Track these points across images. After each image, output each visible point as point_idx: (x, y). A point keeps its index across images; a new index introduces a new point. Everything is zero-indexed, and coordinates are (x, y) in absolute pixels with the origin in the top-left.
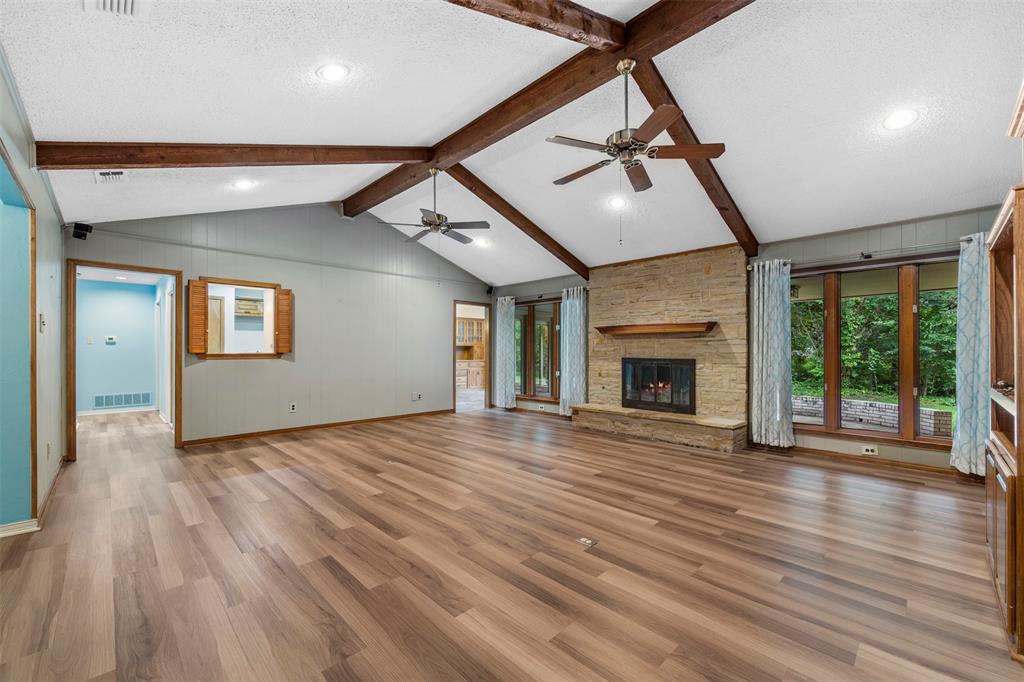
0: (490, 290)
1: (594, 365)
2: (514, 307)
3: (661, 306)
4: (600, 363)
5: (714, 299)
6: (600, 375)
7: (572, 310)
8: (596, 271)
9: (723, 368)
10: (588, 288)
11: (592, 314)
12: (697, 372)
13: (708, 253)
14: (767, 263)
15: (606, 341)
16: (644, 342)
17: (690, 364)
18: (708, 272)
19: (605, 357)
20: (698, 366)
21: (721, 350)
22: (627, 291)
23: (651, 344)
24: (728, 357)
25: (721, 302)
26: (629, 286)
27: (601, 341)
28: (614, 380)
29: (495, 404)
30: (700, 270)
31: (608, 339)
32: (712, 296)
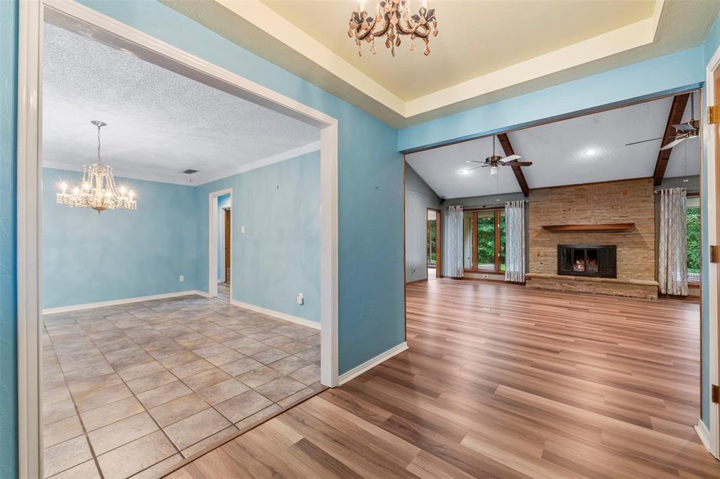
0: (442, 201)
1: (534, 250)
2: (462, 213)
3: (589, 213)
4: (538, 248)
5: (629, 210)
6: (538, 255)
7: (514, 215)
8: (535, 191)
9: (638, 250)
10: (527, 201)
11: (531, 217)
12: (618, 253)
13: (624, 182)
14: (671, 190)
15: (543, 235)
16: (575, 235)
17: (612, 249)
18: (625, 194)
19: (543, 244)
20: (618, 250)
21: (636, 240)
22: (561, 204)
23: (581, 236)
24: (642, 245)
25: (636, 212)
26: (562, 201)
27: (540, 235)
28: (551, 258)
29: (445, 275)
30: (619, 193)
31: (545, 233)
32: (629, 208)
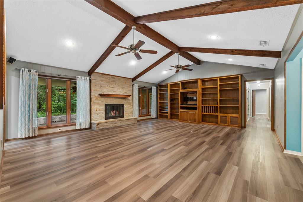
1: (94, 107)
2: (37, 77)
3: (116, 90)
4: (96, 106)
6: (96, 110)
9: (128, 106)
10: (91, 79)
12: (124, 107)
13: (126, 79)
15: (99, 99)
16: (112, 99)
17: (123, 105)
18: (126, 83)
19: (98, 104)
21: (129, 102)
22: (106, 83)
26: (107, 81)
27: (97, 99)
28: (102, 111)
29: (9, 138)
30: (124, 82)
31: (99, 97)
32: (127, 89)
